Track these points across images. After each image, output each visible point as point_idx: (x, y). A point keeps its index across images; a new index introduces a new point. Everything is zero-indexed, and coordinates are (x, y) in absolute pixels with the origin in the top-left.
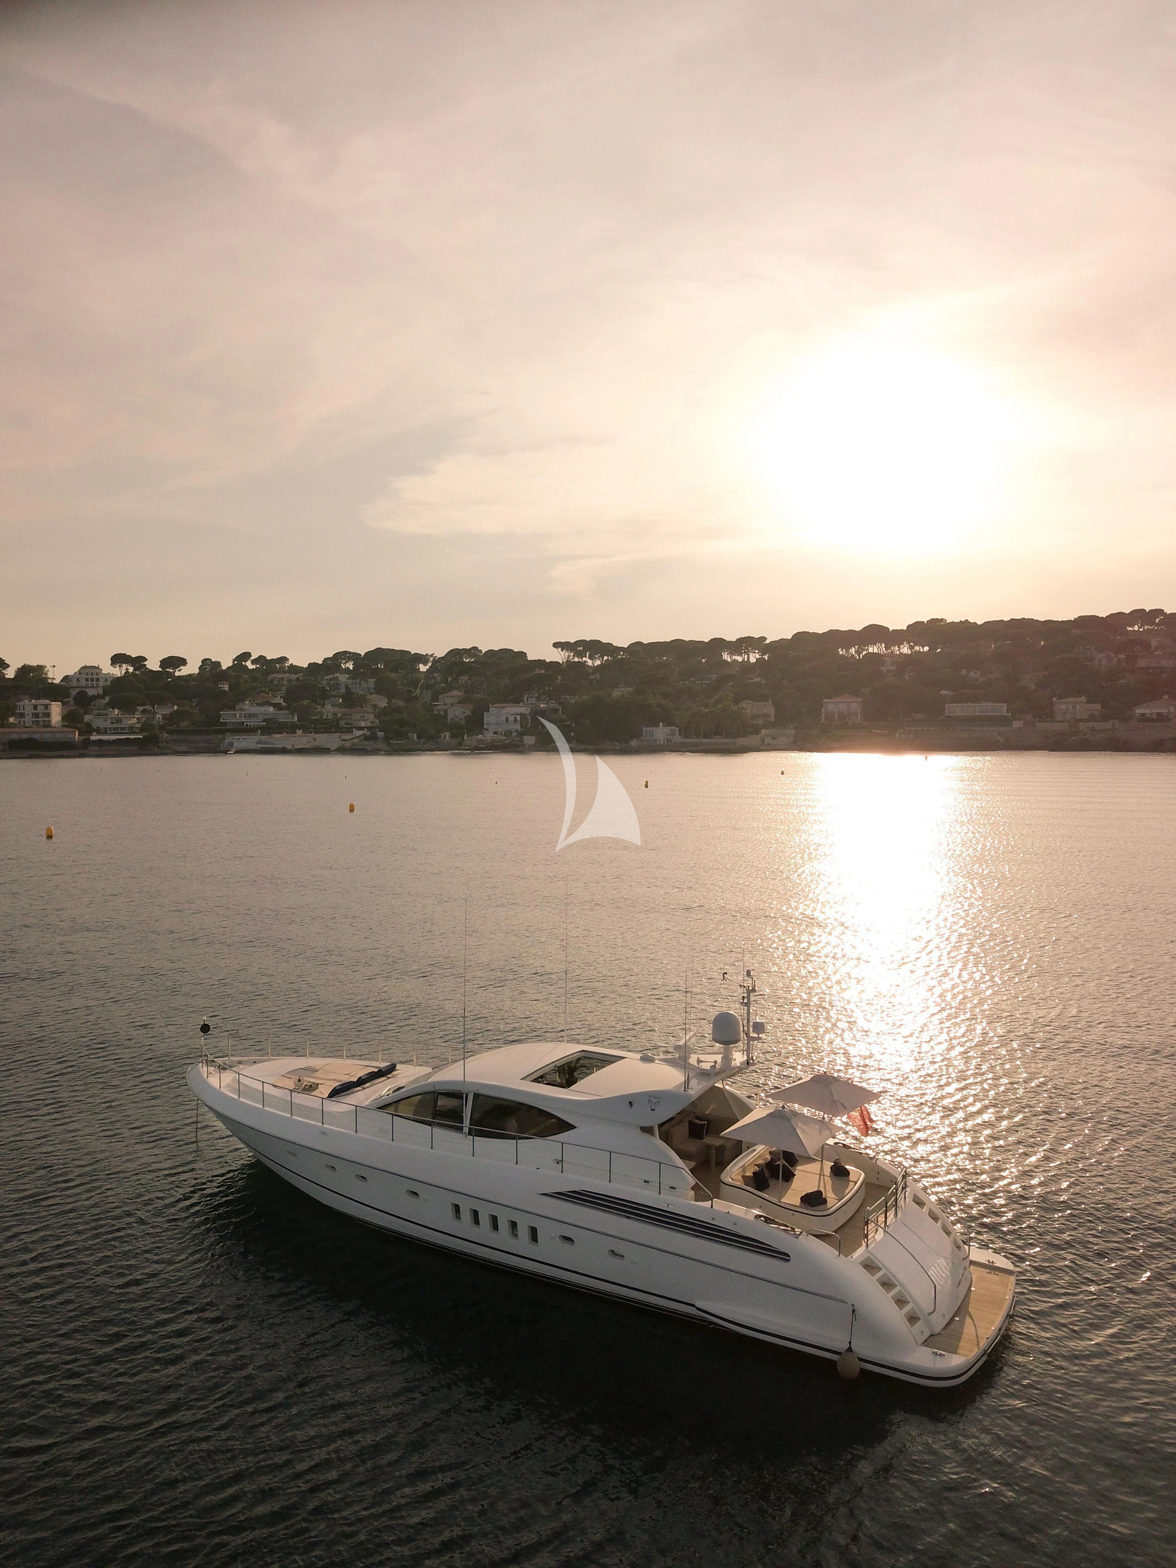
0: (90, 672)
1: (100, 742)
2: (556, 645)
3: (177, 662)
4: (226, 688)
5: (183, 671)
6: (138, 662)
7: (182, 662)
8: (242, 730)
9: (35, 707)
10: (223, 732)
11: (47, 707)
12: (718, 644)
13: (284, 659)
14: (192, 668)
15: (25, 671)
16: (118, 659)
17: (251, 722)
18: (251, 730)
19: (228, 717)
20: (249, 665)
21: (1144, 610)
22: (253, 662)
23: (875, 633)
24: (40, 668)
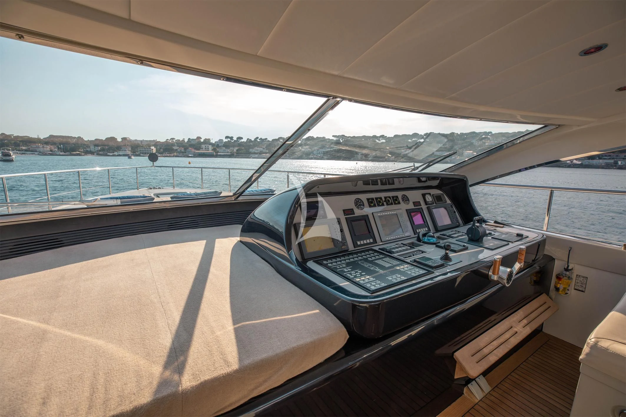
0: (221, 140)
1: (220, 155)
2: (333, 136)
3: (241, 138)
4: (252, 144)
5: (242, 140)
6: (231, 138)
7: (242, 138)
8: (255, 153)
9: (205, 146)
10: (249, 154)
11: (208, 146)
12: (375, 137)
13: (266, 139)
14: (244, 140)
15: (205, 140)
16: (227, 137)
17: (256, 152)
18: (257, 153)
19: (251, 150)
20: (258, 140)
21: (486, 132)
22: (259, 139)
23: (415, 135)
24: (209, 139)
